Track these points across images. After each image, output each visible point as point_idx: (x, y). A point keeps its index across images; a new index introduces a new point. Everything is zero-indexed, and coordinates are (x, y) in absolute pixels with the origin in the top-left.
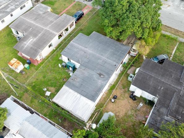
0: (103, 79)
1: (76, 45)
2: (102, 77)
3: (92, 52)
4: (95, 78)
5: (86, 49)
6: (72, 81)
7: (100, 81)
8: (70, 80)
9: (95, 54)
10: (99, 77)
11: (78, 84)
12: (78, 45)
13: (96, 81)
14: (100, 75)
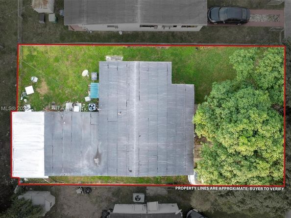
0: (92, 165)
1: (134, 76)
2: (95, 161)
3: (135, 115)
4: (87, 152)
5: (135, 100)
6: (59, 119)
7: (85, 162)
8: (58, 114)
9: (135, 123)
10: (93, 157)
11: (58, 132)
12: (135, 81)
13: (82, 156)
14: (98, 156)
